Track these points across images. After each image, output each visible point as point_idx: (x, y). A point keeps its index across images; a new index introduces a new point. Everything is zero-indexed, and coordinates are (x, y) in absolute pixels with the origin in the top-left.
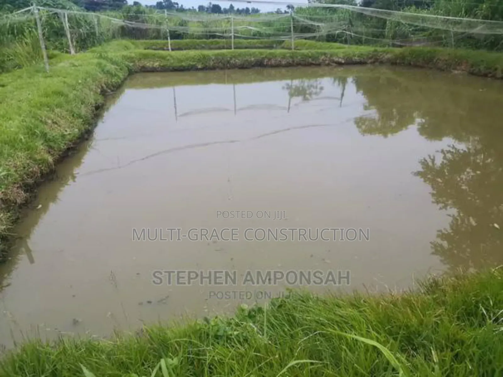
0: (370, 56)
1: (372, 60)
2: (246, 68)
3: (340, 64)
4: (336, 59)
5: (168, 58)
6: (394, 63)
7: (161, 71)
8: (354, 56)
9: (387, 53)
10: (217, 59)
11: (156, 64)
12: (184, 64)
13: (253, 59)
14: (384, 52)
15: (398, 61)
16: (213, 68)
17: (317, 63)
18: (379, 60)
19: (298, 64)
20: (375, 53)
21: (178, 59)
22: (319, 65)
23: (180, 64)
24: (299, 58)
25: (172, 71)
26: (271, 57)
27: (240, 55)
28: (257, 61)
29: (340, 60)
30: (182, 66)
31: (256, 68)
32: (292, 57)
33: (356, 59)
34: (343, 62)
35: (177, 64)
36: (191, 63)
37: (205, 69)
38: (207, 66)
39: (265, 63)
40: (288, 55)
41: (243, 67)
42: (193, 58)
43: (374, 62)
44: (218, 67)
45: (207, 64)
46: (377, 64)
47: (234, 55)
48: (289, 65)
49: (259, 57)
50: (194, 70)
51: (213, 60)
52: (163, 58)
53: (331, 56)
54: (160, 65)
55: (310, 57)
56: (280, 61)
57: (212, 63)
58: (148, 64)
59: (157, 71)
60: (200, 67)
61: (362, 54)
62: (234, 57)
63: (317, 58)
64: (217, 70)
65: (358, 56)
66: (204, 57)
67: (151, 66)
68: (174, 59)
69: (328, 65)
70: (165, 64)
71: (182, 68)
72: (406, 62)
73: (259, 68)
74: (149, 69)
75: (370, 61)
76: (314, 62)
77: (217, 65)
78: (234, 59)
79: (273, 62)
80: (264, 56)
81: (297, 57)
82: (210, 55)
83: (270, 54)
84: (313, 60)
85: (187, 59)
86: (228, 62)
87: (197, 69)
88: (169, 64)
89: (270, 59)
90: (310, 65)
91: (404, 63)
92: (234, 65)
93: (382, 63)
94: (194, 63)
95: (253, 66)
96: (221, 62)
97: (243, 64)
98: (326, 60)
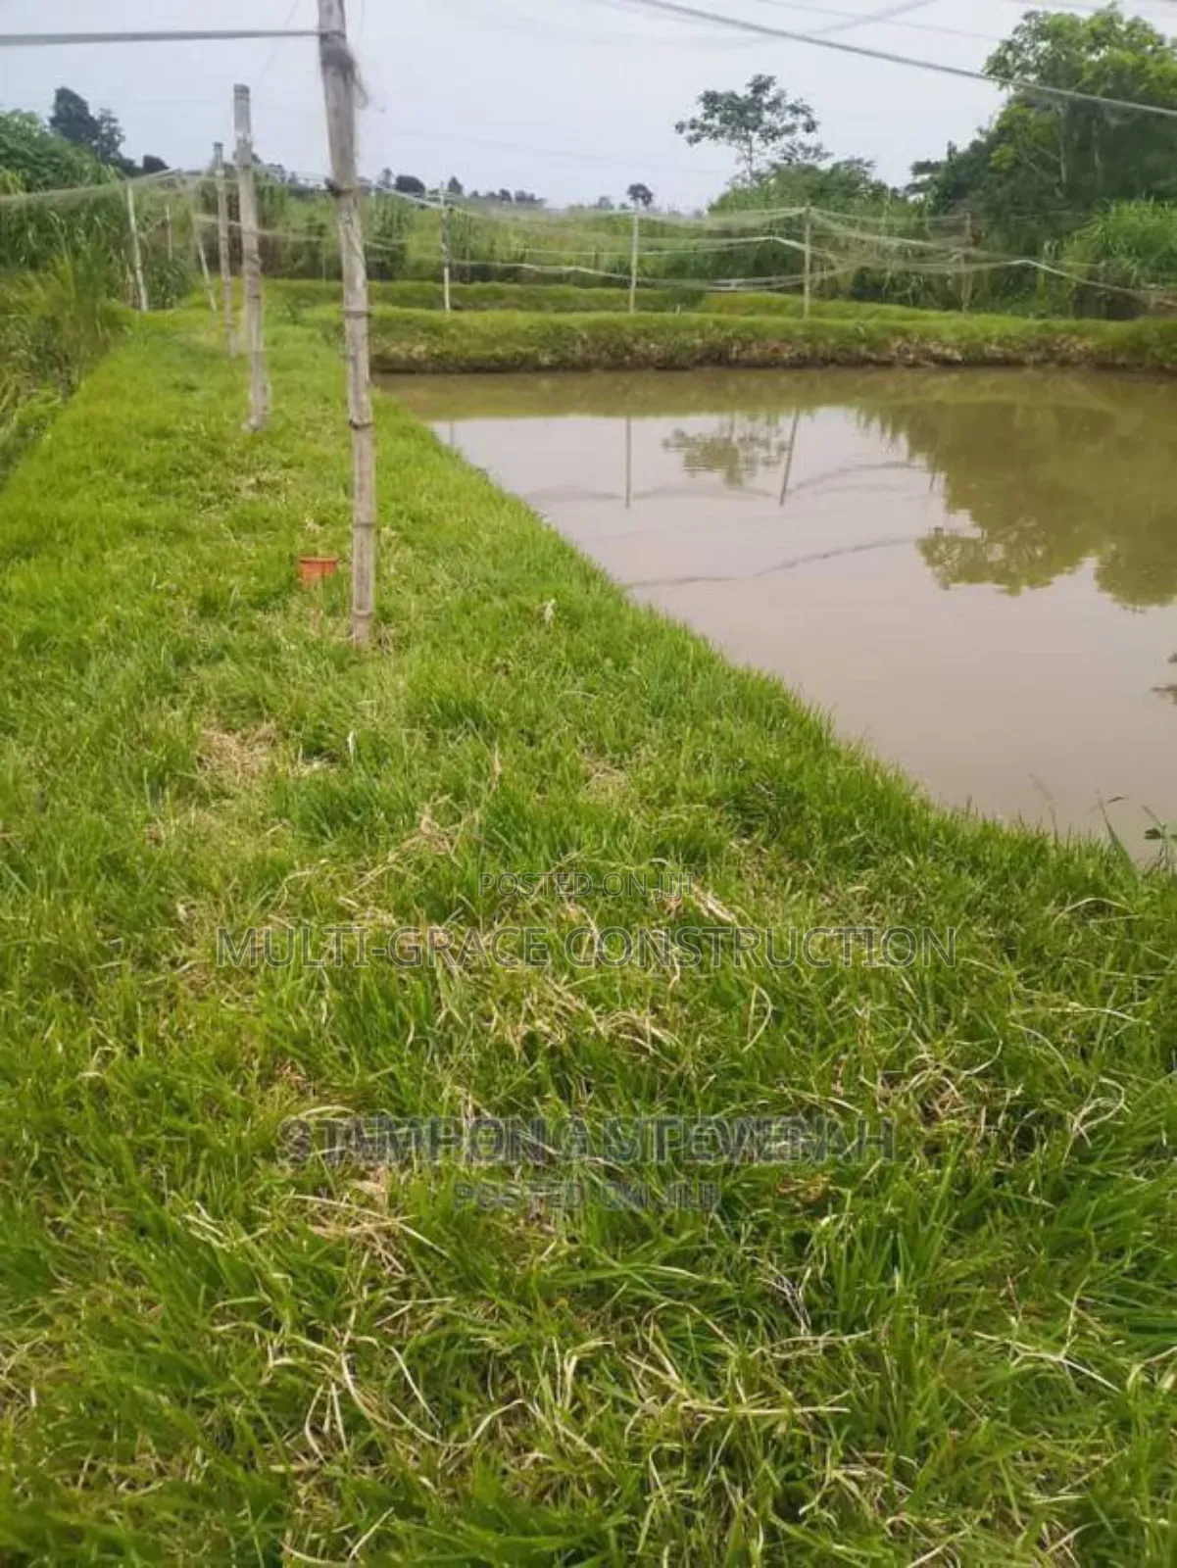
0: (1033, 342)
1: (1038, 356)
2: (682, 368)
3: (947, 364)
4: (937, 350)
5: (453, 331)
6: (1103, 365)
7: (434, 372)
8: (988, 340)
9: (1082, 336)
10: (596, 340)
11: (420, 349)
12: (499, 351)
13: (698, 341)
14: (1073, 331)
15: (1120, 360)
16: (584, 367)
17: (885, 358)
18: (1059, 357)
19: (828, 362)
20: (1046, 336)
21: (483, 337)
22: (888, 365)
23: (488, 353)
24: (832, 341)
25: (464, 371)
26: (750, 336)
27: (661, 329)
28: (712, 348)
29: (948, 352)
30: (494, 357)
31: (707, 370)
32: (807, 339)
33: (993, 349)
34: (958, 357)
35: (477, 351)
36: (522, 349)
37: (564, 366)
38: (567, 360)
39: (733, 356)
40: (799, 332)
41: (668, 365)
42: (526, 333)
43: (1044, 361)
44: (598, 364)
45: (569, 355)
46: (1052, 365)
47: (641, 326)
48: (800, 364)
49: (717, 337)
50: (528, 371)
51: (584, 342)
52: (435, 330)
53: (922, 339)
54: (428, 352)
55: (864, 341)
56: (776, 350)
57: (579, 349)
58: (395, 350)
59: (423, 372)
60: (546, 360)
61: (1009, 337)
62: (645, 334)
63: (886, 343)
64: (596, 371)
65: (1000, 343)
66: (558, 329)
67: (403, 355)
68: (470, 336)
69: (914, 365)
70: (445, 349)
71: (494, 363)
72: (1148, 361)
73: (717, 369)
74: (397, 366)
75: (1031, 357)
76: (874, 356)
77: (593, 356)
78: (643, 340)
79: (756, 351)
80: (730, 334)
81: (824, 339)
82: (575, 325)
83: (749, 327)
84: (871, 349)
85: (508, 336)
86: (628, 350)
87: (539, 369)
88: (455, 348)
89: (746, 345)
90: (864, 363)
91: (1140, 365)
92: (645, 357)
93: (1065, 363)
94: (530, 350)
95: (700, 363)
96: (605, 347)
97: (672, 358)
98: (907, 351)
